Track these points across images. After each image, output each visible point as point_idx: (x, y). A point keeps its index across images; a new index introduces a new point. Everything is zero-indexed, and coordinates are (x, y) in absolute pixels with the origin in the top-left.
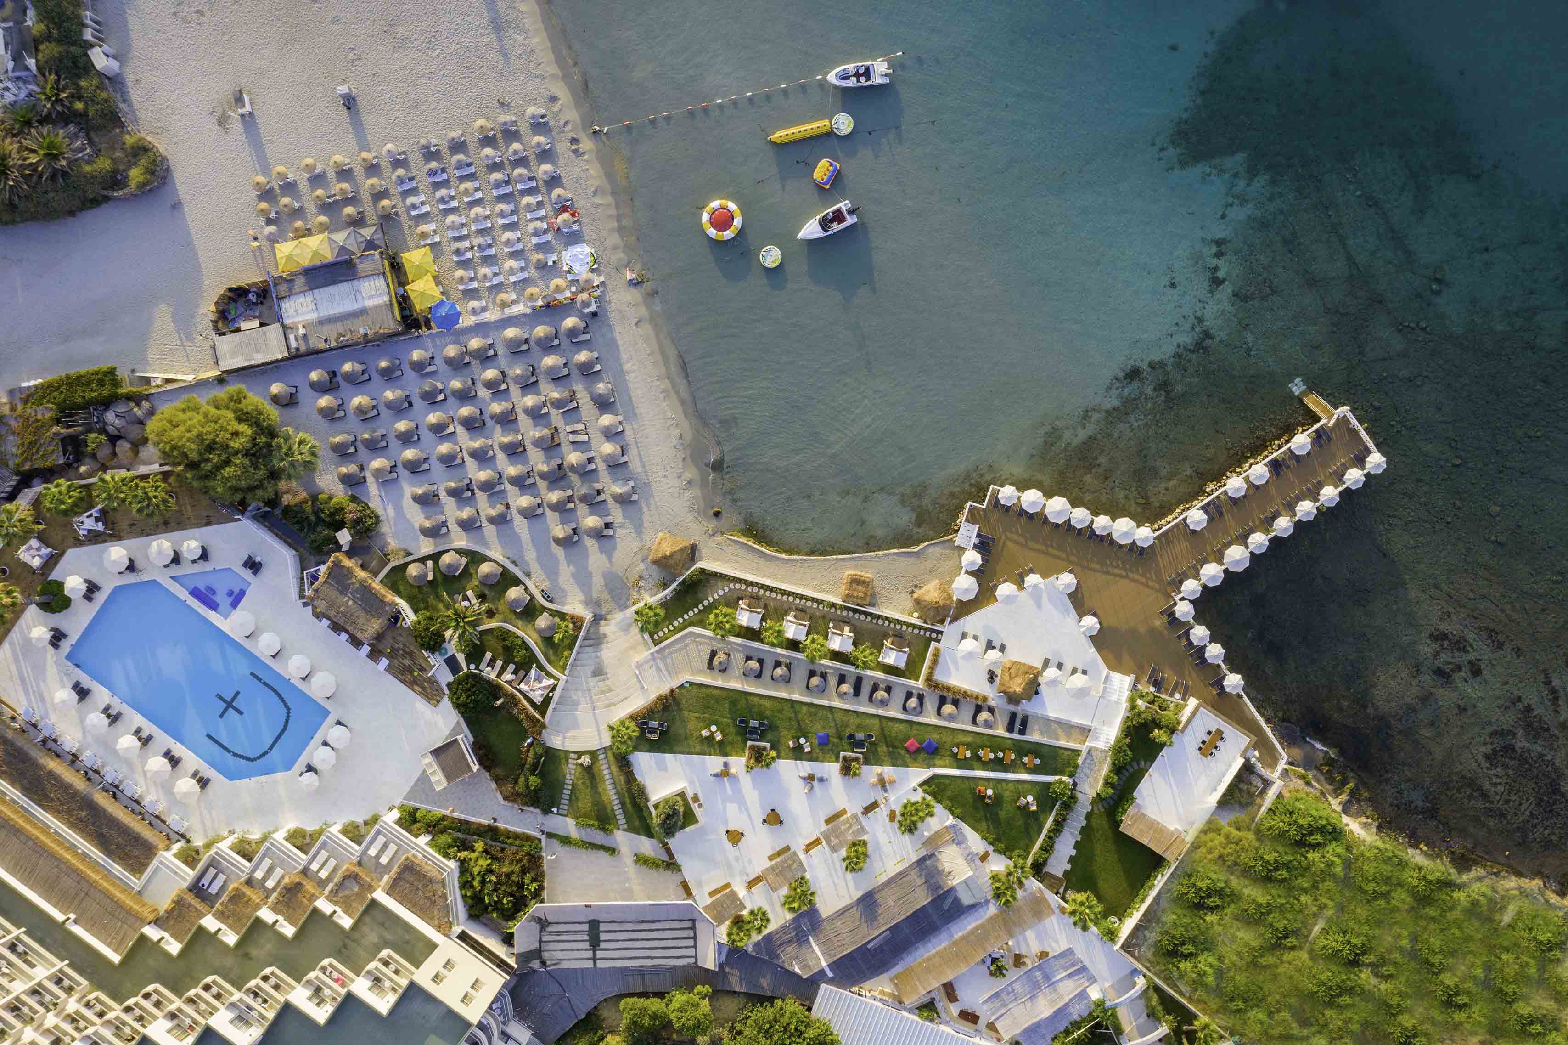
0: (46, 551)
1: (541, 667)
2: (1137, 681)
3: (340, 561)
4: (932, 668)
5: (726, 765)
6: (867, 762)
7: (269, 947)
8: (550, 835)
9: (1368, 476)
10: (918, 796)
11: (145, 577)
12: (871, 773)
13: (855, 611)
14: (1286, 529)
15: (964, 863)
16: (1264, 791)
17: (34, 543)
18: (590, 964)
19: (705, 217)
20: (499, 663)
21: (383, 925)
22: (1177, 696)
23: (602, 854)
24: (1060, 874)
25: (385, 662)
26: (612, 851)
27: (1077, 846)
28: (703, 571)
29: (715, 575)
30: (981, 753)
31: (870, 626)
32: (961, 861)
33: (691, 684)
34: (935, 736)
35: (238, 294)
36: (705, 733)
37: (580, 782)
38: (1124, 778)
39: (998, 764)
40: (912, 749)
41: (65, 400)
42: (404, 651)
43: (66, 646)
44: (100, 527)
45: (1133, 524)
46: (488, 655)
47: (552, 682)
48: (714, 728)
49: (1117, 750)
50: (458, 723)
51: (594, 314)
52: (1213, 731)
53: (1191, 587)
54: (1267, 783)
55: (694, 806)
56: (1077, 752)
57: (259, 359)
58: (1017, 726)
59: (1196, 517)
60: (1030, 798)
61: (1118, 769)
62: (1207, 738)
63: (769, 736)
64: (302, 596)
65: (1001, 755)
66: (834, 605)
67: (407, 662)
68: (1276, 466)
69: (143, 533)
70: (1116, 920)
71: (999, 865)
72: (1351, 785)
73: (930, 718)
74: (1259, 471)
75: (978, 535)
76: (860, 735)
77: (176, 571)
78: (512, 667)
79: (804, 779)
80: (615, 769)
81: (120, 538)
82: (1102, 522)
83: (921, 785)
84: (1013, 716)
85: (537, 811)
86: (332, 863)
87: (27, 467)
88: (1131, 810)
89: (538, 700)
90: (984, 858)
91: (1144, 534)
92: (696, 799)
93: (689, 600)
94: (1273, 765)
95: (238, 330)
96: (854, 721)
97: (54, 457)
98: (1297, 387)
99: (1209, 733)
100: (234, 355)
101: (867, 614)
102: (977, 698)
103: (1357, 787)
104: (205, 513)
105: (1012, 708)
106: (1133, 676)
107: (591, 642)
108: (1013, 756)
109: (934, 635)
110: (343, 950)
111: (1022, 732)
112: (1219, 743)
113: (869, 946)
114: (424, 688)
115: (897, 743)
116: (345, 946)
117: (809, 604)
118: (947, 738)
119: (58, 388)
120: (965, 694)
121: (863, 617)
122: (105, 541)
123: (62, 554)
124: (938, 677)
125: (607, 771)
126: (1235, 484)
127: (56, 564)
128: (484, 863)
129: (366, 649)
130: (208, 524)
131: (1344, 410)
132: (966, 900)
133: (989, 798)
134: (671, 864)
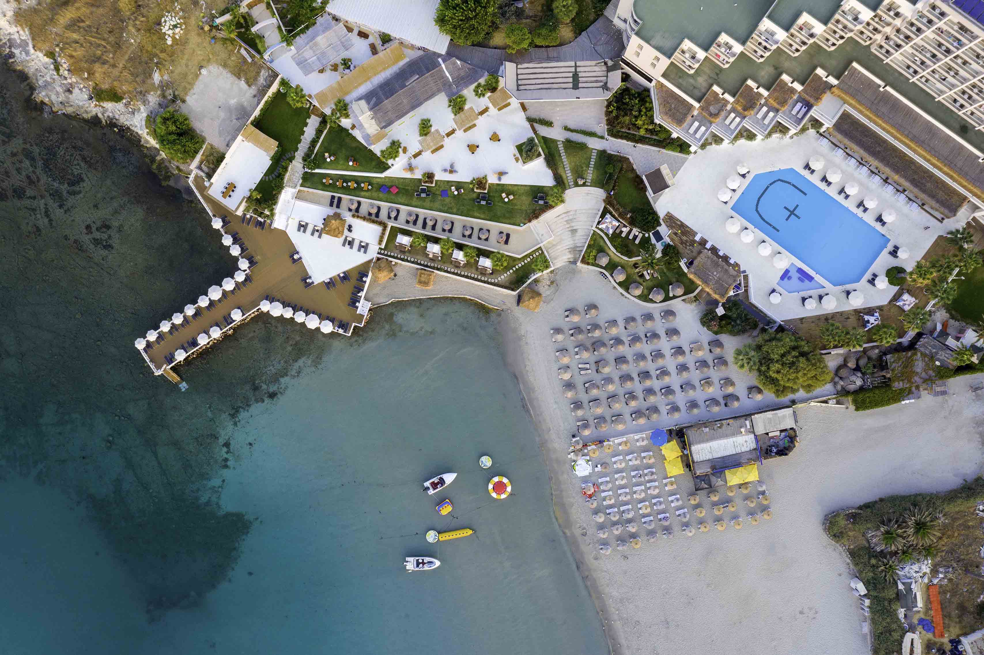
0: (900, 303)
1: (607, 235)
2: (270, 225)
3: (720, 297)
4: (383, 234)
5: (500, 179)
6: (420, 180)
7: (763, 73)
8: (602, 137)
9: (145, 337)
10: (390, 162)
11: (840, 288)
12: (418, 175)
13: (427, 266)
14: (189, 309)
15: (364, 124)
16: (201, 162)
17: (907, 308)
18: (578, 63)
19: (509, 489)
20: (631, 237)
21: (694, 87)
22: (248, 216)
23: (572, 127)
24: (313, 116)
25: (697, 238)
26: (567, 129)
27: (303, 133)
28: (513, 290)
29: (506, 288)
30: (355, 185)
31: (418, 257)
32: (366, 125)
33: (519, 225)
34: (381, 195)
35: (783, 452)
36: (511, 197)
37: (585, 168)
38: (277, 171)
39: (346, 179)
40: (394, 188)
41: (886, 391)
42: (686, 244)
43: (890, 247)
44: (866, 318)
45: (271, 313)
46: (637, 242)
47: (600, 227)
48: (506, 200)
49: (280, 187)
50: (655, 203)
51: (574, 436)
52: (228, 197)
53: (240, 277)
54: (199, 168)
55: (518, 155)
56: (302, 185)
57: (769, 414)
58: (336, 201)
59: (237, 316)
60: (328, 160)
61: (280, 177)
62: (231, 193)
63: (475, 196)
64: (746, 278)
65: (345, 184)
66: (438, 269)
67: (684, 238)
68: (194, 343)
69: (841, 314)
70: (282, 91)
71: (345, 123)
72: (154, 166)
73: (385, 206)
74: (203, 341)
75: (357, 307)
76: (423, 195)
77: (821, 291)
78: (623, 235)
79: (455, 171)
80: (564, 177)
81: (855, 311)
82: (288, 313)
83: (389, 167)
84: (338, 206)
85: (609, 152)
86: (727, 122)
87: (910, 354)
88: (272, 153)
89: (608, 216)
90: (353, 127)
91: (265, 306)
92: (517, 160)
93: (521, 273)
94: (197, 177)
95: (782, 431)
96: (428, 203)
97: (892, 360)
98: (184, 386)
99: (230, 196)
100: (784, 417)
101: (420, 264)
102: (358, 217)
103: (152, 165)
104: (804, 325)
105: (338, 211)
106: (272, 228)
107: (578, 249)
108: (338, 183)
109: (382, 252)
110: (718, 72)
111: (333, 197)
112: (225, 190)
113: (417, 76)
114: (675, 223)
115: (403, 191)
116: (717, 74)
117: (452, 270)
118: (375, 194)
119: (889, 400)
120: (364, 219)
121: (422, 262)
122: (864, 309)
123: (891, 301)
124: (379, 229)
125: (568, 175)
126: (216, 333)
127: (894, 296)
128: (639, 122)
129: (708, 246)
130: (802, 319)
131: (158, 373)
132: (363, 103)
133: (351, 160)
134: (531, 120)
